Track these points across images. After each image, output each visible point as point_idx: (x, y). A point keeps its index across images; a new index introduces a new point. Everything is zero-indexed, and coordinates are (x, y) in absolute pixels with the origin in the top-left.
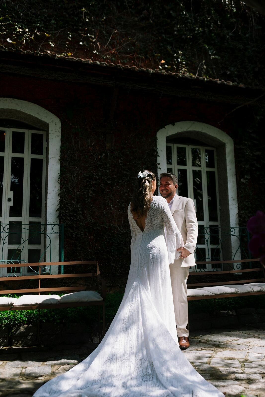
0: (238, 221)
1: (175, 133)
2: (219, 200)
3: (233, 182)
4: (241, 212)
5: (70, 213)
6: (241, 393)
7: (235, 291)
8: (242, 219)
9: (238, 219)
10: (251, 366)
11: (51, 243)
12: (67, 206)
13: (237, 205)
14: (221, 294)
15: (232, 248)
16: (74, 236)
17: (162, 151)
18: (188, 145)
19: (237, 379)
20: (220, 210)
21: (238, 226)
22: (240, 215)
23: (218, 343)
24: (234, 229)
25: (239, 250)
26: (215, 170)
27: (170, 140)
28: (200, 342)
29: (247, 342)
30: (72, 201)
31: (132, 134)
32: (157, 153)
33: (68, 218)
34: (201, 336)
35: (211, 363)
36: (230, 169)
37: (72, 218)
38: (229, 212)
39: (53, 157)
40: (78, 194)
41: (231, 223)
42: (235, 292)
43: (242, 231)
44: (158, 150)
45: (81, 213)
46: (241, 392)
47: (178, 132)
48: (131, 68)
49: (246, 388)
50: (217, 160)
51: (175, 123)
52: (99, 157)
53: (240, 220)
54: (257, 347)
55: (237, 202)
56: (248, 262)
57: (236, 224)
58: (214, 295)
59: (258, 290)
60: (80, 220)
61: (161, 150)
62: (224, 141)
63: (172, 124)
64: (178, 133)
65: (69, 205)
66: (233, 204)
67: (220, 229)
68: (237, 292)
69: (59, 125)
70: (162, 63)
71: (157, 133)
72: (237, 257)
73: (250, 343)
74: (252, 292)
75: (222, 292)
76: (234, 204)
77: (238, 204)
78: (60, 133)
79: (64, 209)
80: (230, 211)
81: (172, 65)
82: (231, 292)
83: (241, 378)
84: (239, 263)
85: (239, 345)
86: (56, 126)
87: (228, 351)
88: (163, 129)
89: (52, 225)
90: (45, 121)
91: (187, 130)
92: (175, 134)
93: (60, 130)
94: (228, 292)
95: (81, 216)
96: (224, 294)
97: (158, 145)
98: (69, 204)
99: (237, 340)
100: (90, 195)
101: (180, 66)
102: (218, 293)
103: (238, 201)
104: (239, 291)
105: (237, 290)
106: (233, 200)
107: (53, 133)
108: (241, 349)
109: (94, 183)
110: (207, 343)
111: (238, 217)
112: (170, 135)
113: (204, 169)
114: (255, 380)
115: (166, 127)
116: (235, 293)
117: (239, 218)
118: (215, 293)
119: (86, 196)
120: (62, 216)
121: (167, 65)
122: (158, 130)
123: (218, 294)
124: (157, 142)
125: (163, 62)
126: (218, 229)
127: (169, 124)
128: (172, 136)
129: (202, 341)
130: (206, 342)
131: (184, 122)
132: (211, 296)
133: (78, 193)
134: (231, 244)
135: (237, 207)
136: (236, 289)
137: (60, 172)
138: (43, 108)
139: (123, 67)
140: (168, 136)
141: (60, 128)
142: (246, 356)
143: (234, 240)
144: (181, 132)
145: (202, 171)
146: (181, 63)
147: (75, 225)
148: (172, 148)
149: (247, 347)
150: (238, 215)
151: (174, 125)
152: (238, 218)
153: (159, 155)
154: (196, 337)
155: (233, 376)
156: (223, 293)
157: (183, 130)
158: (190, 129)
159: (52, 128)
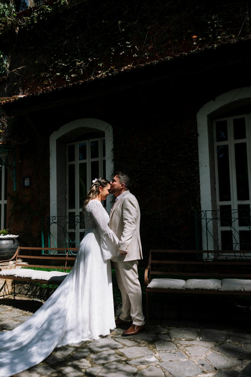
18: (245, 114)
39: (108, 159)
44: (199, 132)
47: (221, 106)
51: (216, 98)
52: (142, 151)
61: (202, 131)
68: (218, 289)
69: (111, 131)
78: (113, 137)
81: (207, 36)
86: (109, 132)
90: (102, 130)
91: (231, 101)
93: (112, 135)
97: (199, 126)
107: (108, 139)
112: (212, 112)
121: (201, 38)
122: (198, 111)
124: (197, 123)
125: (195, 37)
127: (210, 100)
128: (215, 112)
131: (226, 93)
137: (113, 170)
140: (209, 113)
141: (112, 133)
146: (218, 27)
148: (228, 122)
151: (214, 100)
157: (227, 102)
158: (236, 99)
159: (107, 134)
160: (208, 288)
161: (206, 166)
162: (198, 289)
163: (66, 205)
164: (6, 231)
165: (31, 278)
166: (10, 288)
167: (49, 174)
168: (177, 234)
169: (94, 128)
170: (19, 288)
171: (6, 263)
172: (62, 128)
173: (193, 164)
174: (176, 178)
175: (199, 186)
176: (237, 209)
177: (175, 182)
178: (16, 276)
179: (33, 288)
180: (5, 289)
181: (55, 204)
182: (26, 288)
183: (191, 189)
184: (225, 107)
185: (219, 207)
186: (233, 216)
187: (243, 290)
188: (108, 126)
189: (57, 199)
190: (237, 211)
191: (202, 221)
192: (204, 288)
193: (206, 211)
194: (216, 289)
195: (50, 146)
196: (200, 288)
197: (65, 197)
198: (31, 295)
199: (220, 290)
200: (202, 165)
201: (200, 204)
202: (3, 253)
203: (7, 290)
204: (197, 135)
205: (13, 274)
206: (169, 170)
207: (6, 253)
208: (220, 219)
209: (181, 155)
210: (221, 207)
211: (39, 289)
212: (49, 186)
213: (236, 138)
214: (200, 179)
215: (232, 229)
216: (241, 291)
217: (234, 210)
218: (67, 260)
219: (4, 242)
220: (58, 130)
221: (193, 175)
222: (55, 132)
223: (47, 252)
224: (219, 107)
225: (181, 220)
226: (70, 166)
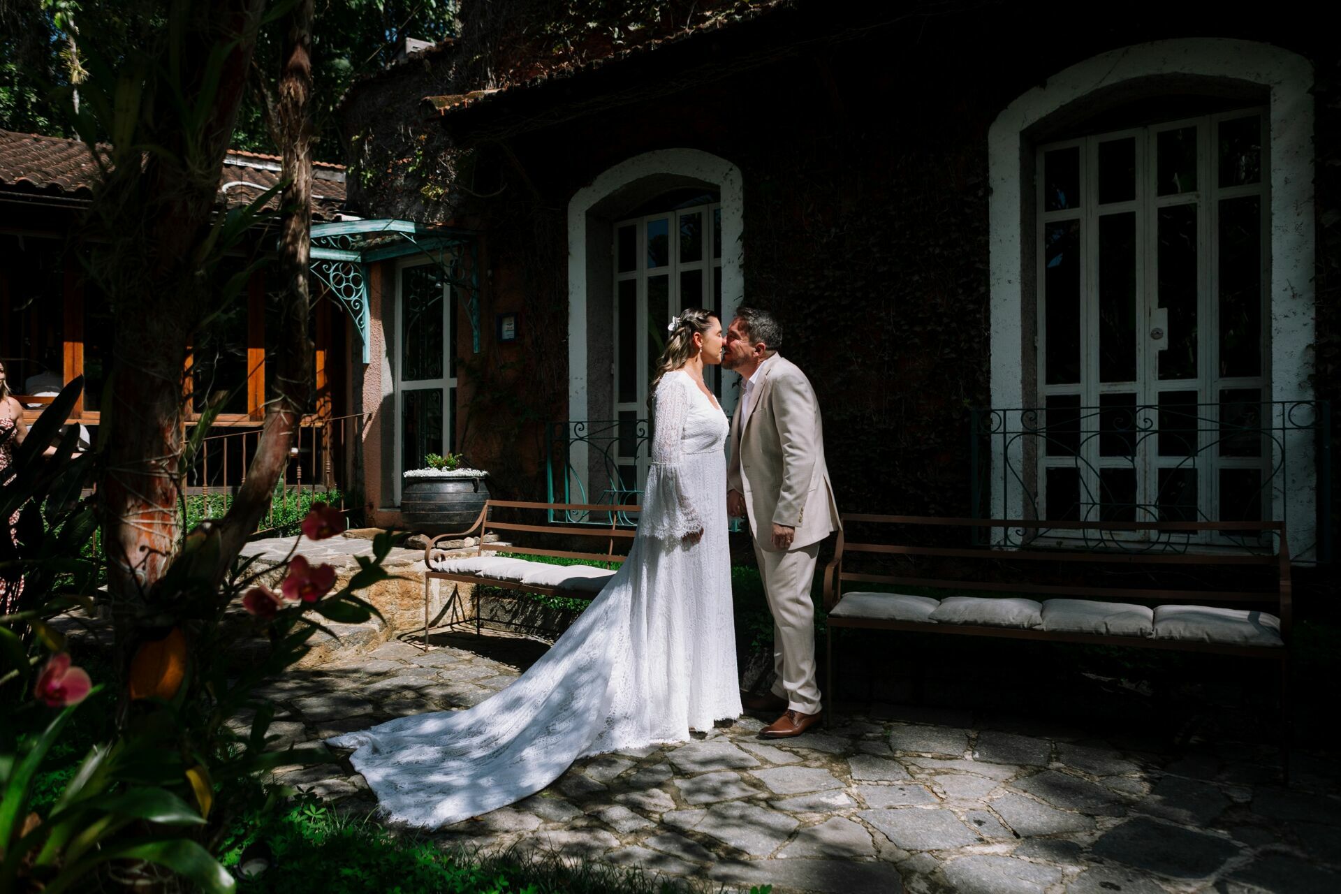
1: (1050, 111)
3: (1297, 229)
13: (1311, 314)
17: (1006, 182)
18: (1142, 128)
21: (1309, 395)
26: (1259, 189)
32: (991, 190)
36: (1286, 181)
38: (1272, 343)
39: (729, 263)
47: (1063, 104)
51: (1051, 78)
52: (825, 240)
55: (1310, 303)
57: (1300, 386)
61: (1003, 179)
62: (1262, 81)
63: (1037, 86)
64: (1061, 106)
66: (1291, 315)
69: (739, 182)
71: (989, 129)
76: (1294, 313)
77: (1318, 311)
78: (741, 202)
80: (1274, 340)
86: (733, 188)
90: (712, 181)
91: (1099, 87)
93: (741, 195)
97: (993, 164)
103: (1317, 298)
106: (1294, 296)
107: (728, 206)
111: (1312, 360)
112: (1034, 121)
117: (1316, 362)
122: (992, 119)
124: (989, 157)
127: (1028, 88)
128: (1044, 121)
131: (1083, 61)
135: (1313, 322)
137: (742, 294)
138: (707, 153)
140: (1025, 126)
141: (740, 189)
144: (1074, 101)
150: (1311, 351)
151: (1044, 86)
152: (1309, 363)
157: (1084, 90)
158: (1111, 80)
159: (724, 194)
160: (1004, 621)
161: (1009, 282)
162: (975, 623)
163: (611, 392)
164: (456, 459)
165: (519, 580)
166: (468, 606)
167: (568, 306)
168: (919, 473)
169: (689, 175)
170: (490, 607)
171: (458, 543)
172: (601, 177)
173: (972, 276)
174: (920, 316)
175: (988, 339)
176: (1098, 405)
177: (918, 329)
178: (482, 574)
179: (525, 607)
180: (454, 608)
181: (583, 388)
182: (508, 607)
183: (965, 348)
184: (1078, 104)
185: (1045, 402)
186: (1083, 427)
187: (1103, 630)
188: (731, 170)
189: (588, 375)
190: (1098, 410)
191: (992, 438)
192: (992, 622)
193: (1005, 411)
194: (1026, 626)
195: (569, 229)
196: (980, 621)
197: (610, 368)
198: (521, 625)
199: (1037, 627)
200: (999, 279)
201: (988, 390)
202: (449, 517)
203: (459, 609)
204: (989, 191)
205: (473, 569)
206: (901, 294)
207: (457, 515)
208: (1044, 434)
209: (937, 251)
210: (1051, 400)
211: (541, 612)
212: (568, 340)
213: (1104, 199)
214: (992, 321)
215: (1081, 463)
216: (1099, 634)
217: (1087, 408)
218: (614, 538)
219: (450, 488)
220: (590, 185)
221: (971, 307)
222: (582, 191)
223: (560, 515)
224: (1058, 107)
225: (933, 436)
226: (622, 284)
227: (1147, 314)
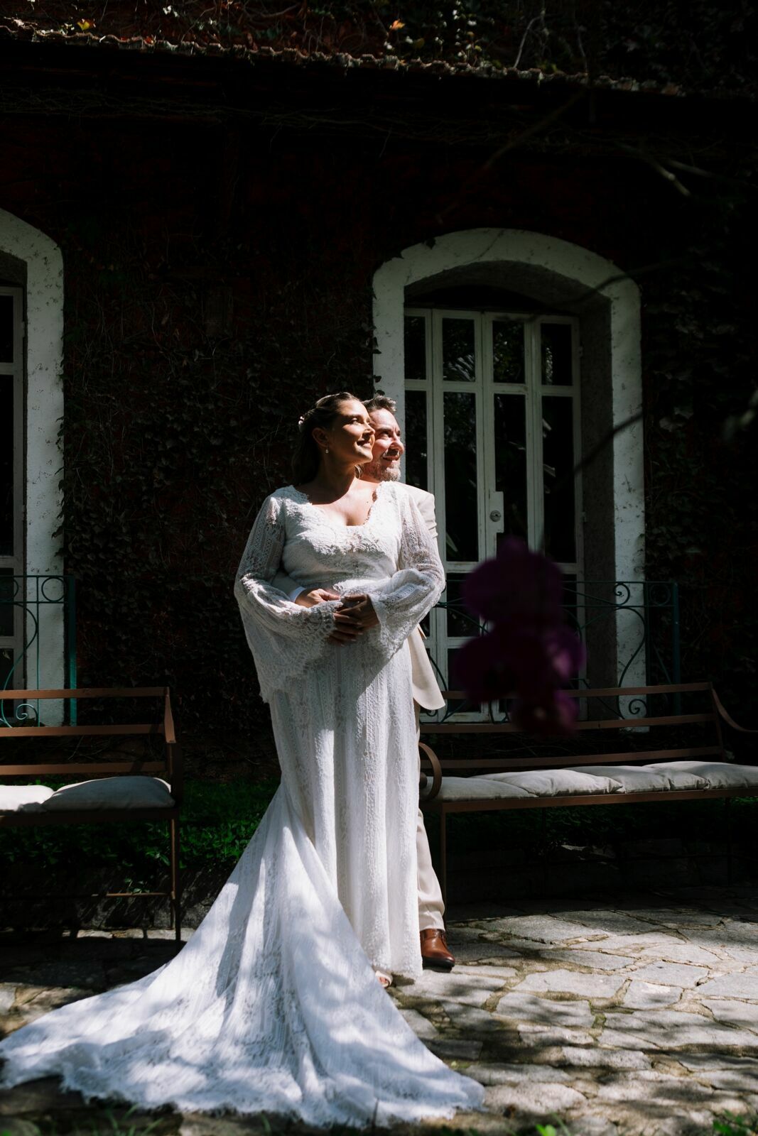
0: (644, 560)
1: (434, 273)
2: (584, 493)
3: (631, 431)
4: (656, 531)
5: (95, 541)
6: (567, 1109)
7: (610, 786)
8: (655, 555)
9: (644, 552)
10: (627, 1026)
11: (37, 631)
12: (85, 520)
13: (642, 507)
14: (559, 794)
15: (618, 649)
16: (107, 610)
17: (390, 336)
18: (483, 312)
19: (564, 1066)
20: (584, 524)
21: (642, 578)
22: (651, 543)
23: (538, 943)
24: (625, 586)
25: (642, 656)
26: (571, 391)
27: (416, 296)
28: (482, 939)
29: (634, 947)
30: (102, 504)
31: (290, 283)
32: (374, 341)
33: (89, 557)
34: (490, 921)
35: (498, 1008)
36: (624, 387)
37: (101, 556)
38: (614, 531)
39: (40, 369)
40: (118, 481)
41: (617, 569)
42: (608, 788)
43: (652, 591)
44: (377, 335)
45: (128, 540)
46: (568, 1106)
47: (446, 269)
48: (279, 57)
49: (588, 1095)
50: (582, 358)
51: (437, 239)
52: (185, 363)
53: (648, 558)
54: (663, 964)
55: (643, 498)
56: (671, 695)
57: (635, 570)
58: (535, 796)
59: (687, 785)
60: (125, 561)
61: (387, 333)
62: (604, 293)
63: (425, 242)
64: (444, 271)
65: (94, 516)
66: (627, 506)
67: (580, 588)
68: (613, 788)
70: (394, 32)
71: (373, 276)
72: (633, 677)
73: (643, 948)
74: (668, 790)
75: (563, 788)
76: (630, 505)
77: (647, 505)
79: (78, 528)
80: (616, 528)
81: (429, 35)
82: (594, 789)
83: (581, 1063)
84: (638, 697)
85: (606, 953)
87: (563, 971)
88: (395, 259)
89: (40, 579)
91: (477, 261)
92: (437, 275)
94: (585, 789)
95: (129, 550)
96: (571, 794)
98: (91, 514)
99: (604, 938)
100: (156, 485)
101: (458, 37)
102: (548, 791)
103: (646, 494)
104: (620, 785)
105: (615, 783)
106: (630, 490)
108: (608, 969)
109: (168, 447)
110: (504, 943)
111: (643, 548)
112: (419, 279)
113: (533, 390)
114: (625, 1071)
115: (403, 253)
116: (606, 793)
117: (646, 549)
118: (538, 791)
119: (144, 488)
120: (71, 550)
121: (411, 38)
122: (377, 266)
123: (550, 796)
124: (374, 305)
125: (397, 25)
126: (575, 589)
127: (416, 242)
129: (490, 936)
130: (501, 941)
131: (466, 232)
132: (525, 800)
133: (119, 479)
134: (616, 635)
135: (642, 515)
136: (612, 780)
137: (63, 415)
139: (253, 55)
140: (410, 282)
142: (617, 992)
143: (627, 623)
144: (457, 268)
145: (526, 397)
146: (462, 23)
147: (109, 578)
148: (428, 323)
149: (631, 961)
150: (643, 540)
151: (431, 244)
152: (642, 550)
153: (379, 348)
154: (473, 924)
155: (554, 1054)
156: (568, 791)
157: (465, 260)
158: (488, 258)
213: (448, 375)
224: (441, 271)
227: (487, 496)
